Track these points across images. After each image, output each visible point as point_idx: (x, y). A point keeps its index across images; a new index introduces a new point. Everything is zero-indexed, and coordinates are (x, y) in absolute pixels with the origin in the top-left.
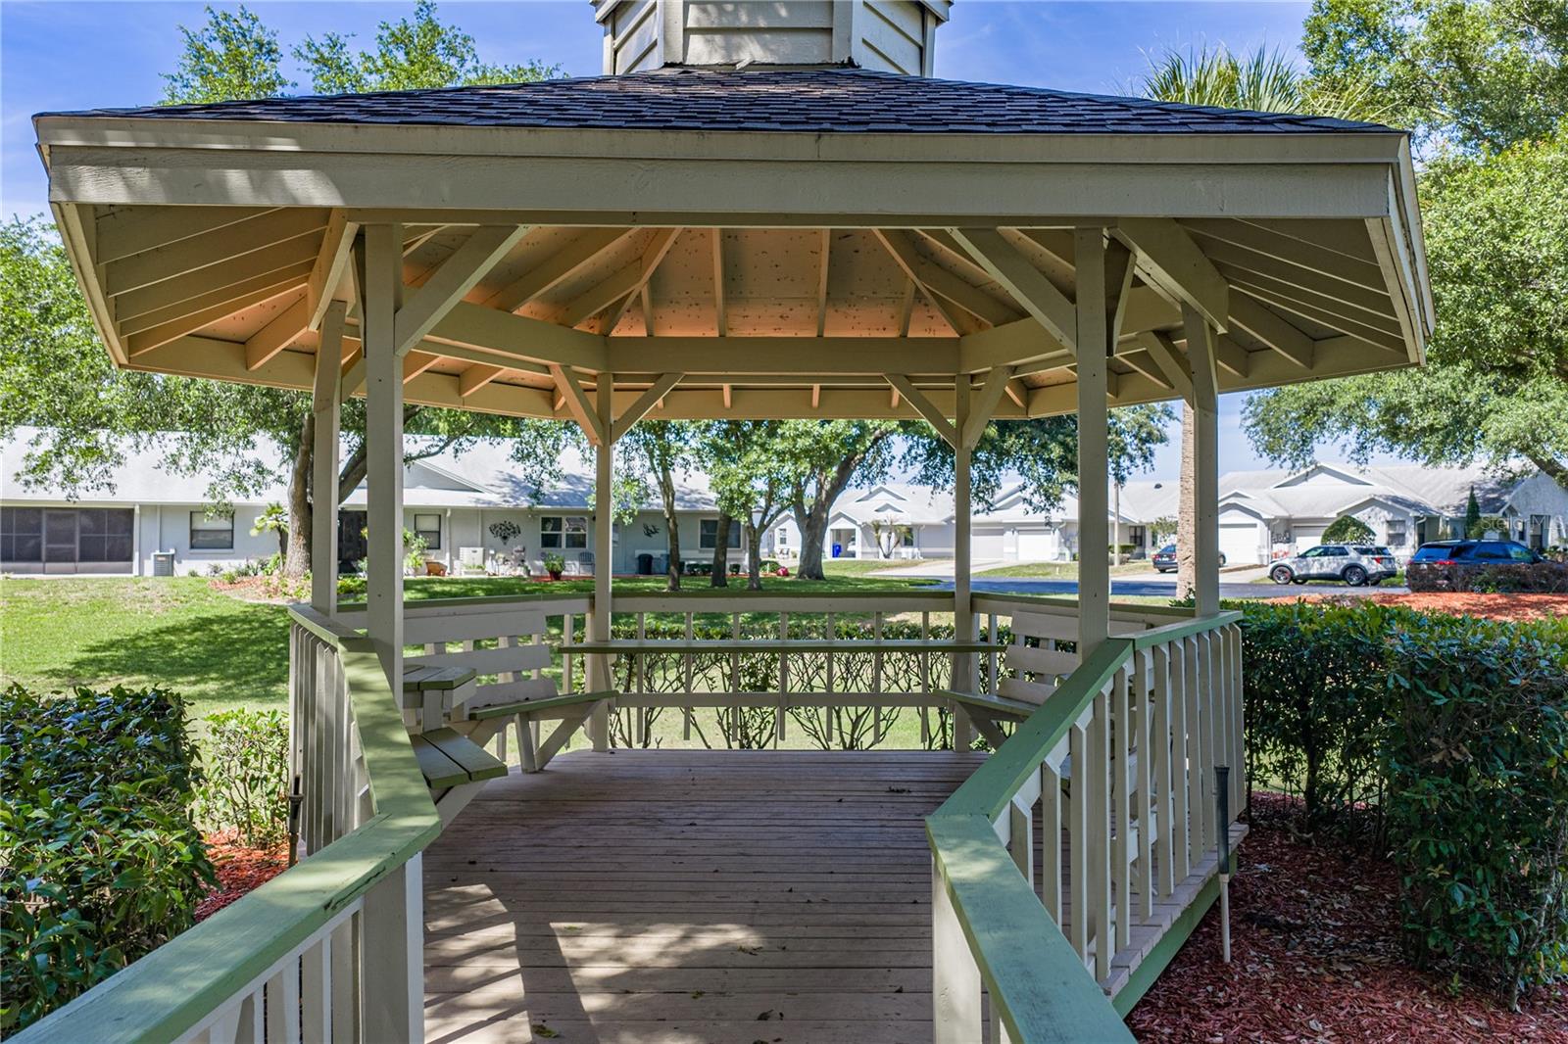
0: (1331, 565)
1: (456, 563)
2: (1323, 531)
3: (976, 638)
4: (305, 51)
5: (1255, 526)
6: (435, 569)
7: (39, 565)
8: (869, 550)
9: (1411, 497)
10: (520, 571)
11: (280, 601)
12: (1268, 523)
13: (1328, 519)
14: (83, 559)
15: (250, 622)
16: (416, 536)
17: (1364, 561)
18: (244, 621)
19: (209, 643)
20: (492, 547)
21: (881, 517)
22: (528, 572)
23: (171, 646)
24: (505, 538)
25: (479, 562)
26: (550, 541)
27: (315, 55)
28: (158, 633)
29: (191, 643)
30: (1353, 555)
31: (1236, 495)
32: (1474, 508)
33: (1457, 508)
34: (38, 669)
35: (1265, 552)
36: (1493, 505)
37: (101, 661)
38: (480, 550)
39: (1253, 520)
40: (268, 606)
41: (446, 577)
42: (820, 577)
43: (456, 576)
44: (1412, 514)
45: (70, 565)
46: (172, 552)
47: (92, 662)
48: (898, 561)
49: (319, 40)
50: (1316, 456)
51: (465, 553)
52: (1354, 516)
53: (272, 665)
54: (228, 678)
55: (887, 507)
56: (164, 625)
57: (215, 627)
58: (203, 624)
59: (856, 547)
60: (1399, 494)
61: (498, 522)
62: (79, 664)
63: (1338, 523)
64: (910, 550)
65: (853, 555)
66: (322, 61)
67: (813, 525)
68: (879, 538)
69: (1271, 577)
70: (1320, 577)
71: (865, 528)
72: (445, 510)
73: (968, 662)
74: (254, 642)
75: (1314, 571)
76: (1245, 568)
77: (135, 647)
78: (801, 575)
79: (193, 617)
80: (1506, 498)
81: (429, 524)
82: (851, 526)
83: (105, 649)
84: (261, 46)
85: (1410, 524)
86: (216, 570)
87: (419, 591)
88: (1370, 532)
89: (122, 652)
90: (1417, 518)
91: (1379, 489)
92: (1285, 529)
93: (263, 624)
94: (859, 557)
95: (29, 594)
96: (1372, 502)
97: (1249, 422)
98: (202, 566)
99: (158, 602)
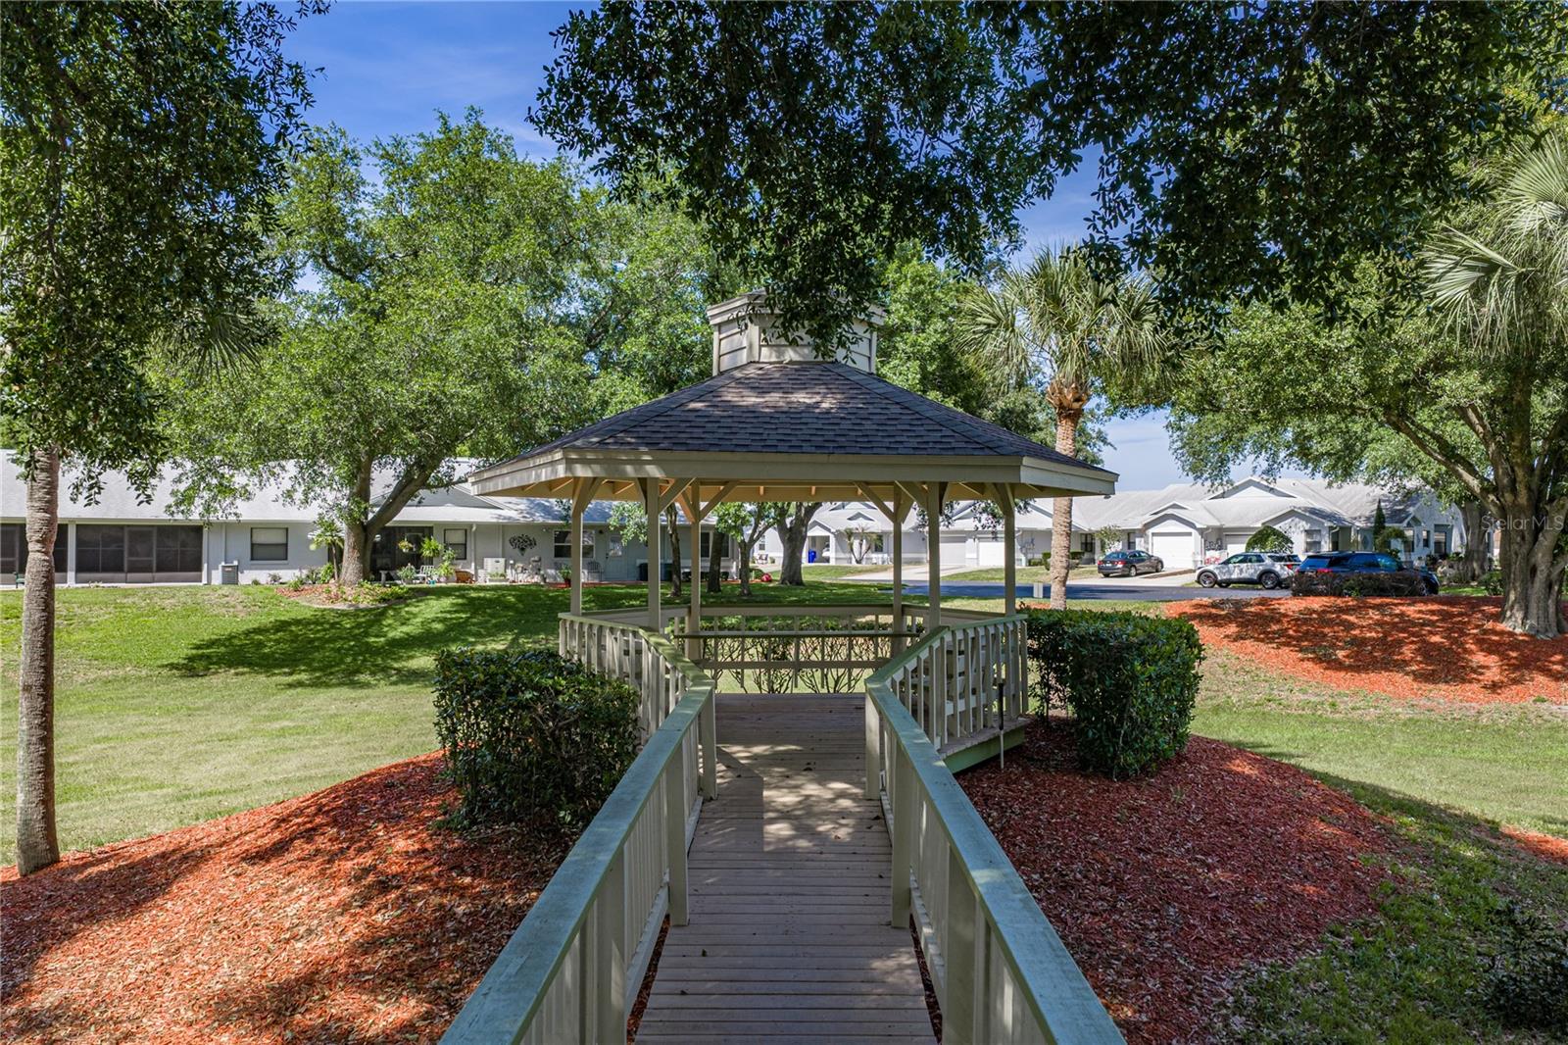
0: (1249, 571)
1: (481, 572)
2: (1247, 539)
3: (905, 629)
4: (373, 149)
5: (1190, 534)
6: (463, 577)
7: (122, 575)
8: (842, 556)
9: (1328, 508)
10: (537, 579)
11: (340, 606)
12: (1201, 531)
13: (1253, 529)
14: (159, 570)
15: (322, 624)
16: (446, 548)
17: (1277, 567)
18: (317, 623)
19: (292, 641)
20: (511, 558)
21: (853, 525)
22: (544, 579)
23: (260, 645)
24: (523, 549)
25: (501, 571)
26: (561, 552)
27: (381, 152)
28: (247, 633)
29: (277, 642)
30: (1268, 561)
31: (1175, 506)
32: (1380, 518)
33: (1368, 519)
34: (159, 663)
35: (1199, 558)
36: (1397, 515)
37: (208, 657)
38: (502, 560)
39: (1189, 530)
40: (332, 610)
41: (474, 585)
42: (800, 583)
43: (480, 583)
44: (1327, 524)
45: (148, 575)
46: (236, 563)
47: (201, 657)
48: (869, 566)
49: (386, 141)
50: (1232, 476)
51: (489, 562)
52: (1277, 527)
53: (349, 660)
54: (315, 670)
55: (859, 515)
56: (251, 626)
57: (293, 628)
58: (282, 626)
59: (831, 553)
60: (1317, 506)
61: (516, 535)
62: (191, 659)
63: (1260, 532)
64: (880, 555)
65: (827, 560)
66: (387, 156)
67: (793, 538)
68: (851, 545)
69: (1198, 582)
70: (1239, 581)
71: (839, 535)
72: (471, 525)
73: (900, 643)
74: (329, 641)
75: (1235, 576)
76: (1180, 573)
77: (231, 644)
78: (783, 581)
79: (272, 619)
80: (1411, 510)
81: (457, 537)
82: (825, 533)
83: (208, 647)
84: (346, 153)
85: (1324, 532)
86: (275, 579)
87: (458, 597)
88: (1288, 540)
89: (223, 649)
90: (1331, 528)
91: (1301, 502)
92: (1216, 537)
93: (333, 625)
94: (832, 562)
95: (130, 600)
96: (1291, 513)
97: (1175, 446)
98: (263, 576)
99: (240, 607)
